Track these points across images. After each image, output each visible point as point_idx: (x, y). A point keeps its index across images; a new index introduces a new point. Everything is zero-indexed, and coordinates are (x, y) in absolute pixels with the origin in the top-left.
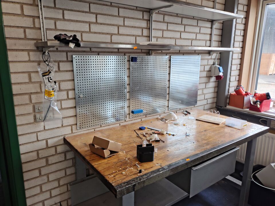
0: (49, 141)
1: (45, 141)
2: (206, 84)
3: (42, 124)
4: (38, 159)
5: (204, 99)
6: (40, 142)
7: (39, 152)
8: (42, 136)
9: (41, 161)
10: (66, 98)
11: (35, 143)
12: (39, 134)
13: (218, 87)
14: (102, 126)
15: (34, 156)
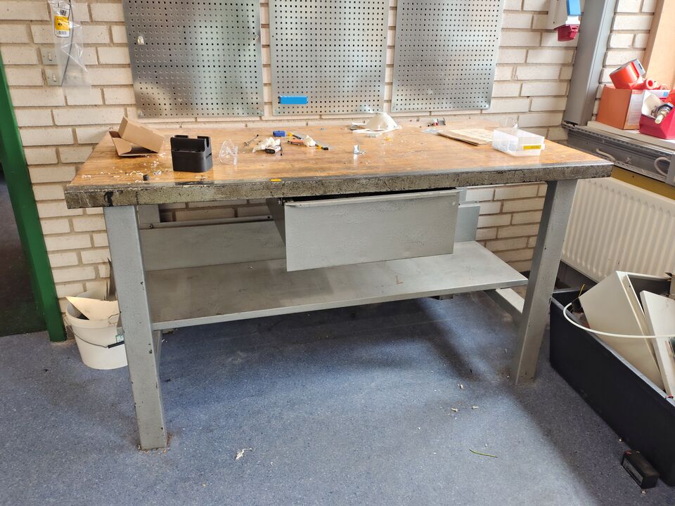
0: (78, 130)
1: (70, 129)
2: (530, 51)
3: (60, 91)
4: (59, 163)
5: (520, 96)
6: (60, 130)
7: (61, 149)
8: (63, 117)
9: (66, 168)
10: (107, 41)
11: (50, 130)
12: (55, 112)
13: (573, 65)
14: (198, 120)
15: (49, 155)
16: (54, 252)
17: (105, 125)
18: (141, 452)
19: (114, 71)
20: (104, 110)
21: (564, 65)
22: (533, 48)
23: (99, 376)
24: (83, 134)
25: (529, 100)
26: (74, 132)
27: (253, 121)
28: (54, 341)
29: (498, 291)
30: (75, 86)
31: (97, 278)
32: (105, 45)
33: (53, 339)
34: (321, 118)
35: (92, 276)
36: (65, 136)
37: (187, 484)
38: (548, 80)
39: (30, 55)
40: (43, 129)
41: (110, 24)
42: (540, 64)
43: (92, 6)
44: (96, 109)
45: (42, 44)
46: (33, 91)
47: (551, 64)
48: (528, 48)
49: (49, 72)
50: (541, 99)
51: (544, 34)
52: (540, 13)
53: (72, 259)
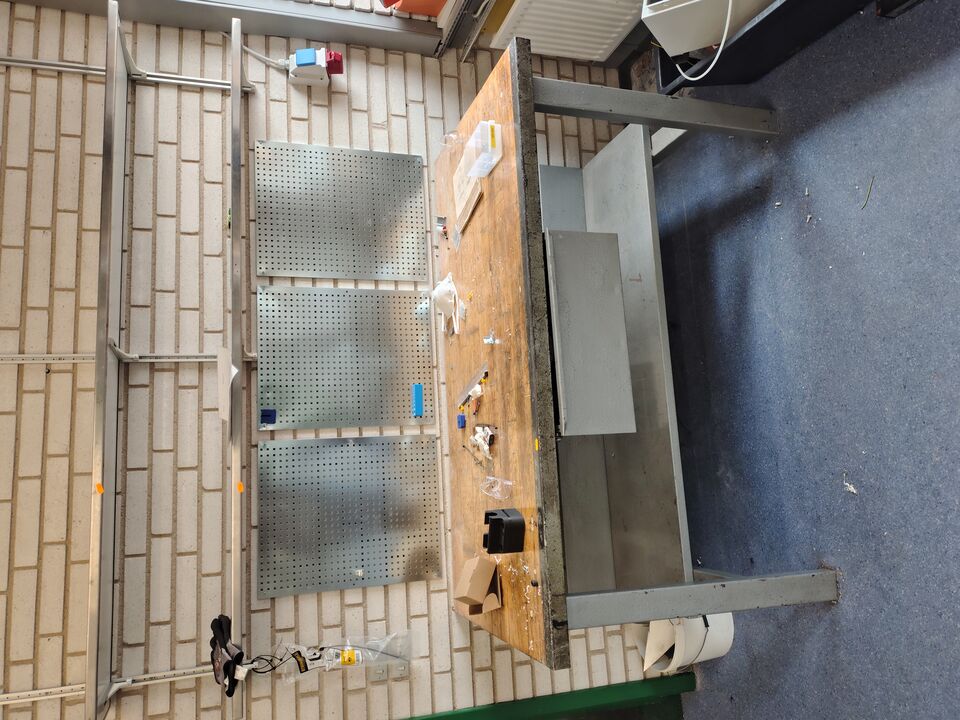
0: (456, 646)
1: (455, 655)
2: (354, 107)
3: (415, 663)
4: (491, 669)
5: (406, 117)
6: (456, 666)
7: (477, 666)
8: (442, 661)
9: (497, 661)
10: (361, 609)
11: (456, 677)
12: (436, 669)
13: (368, 47)
14: (442, 510)
15: (483, 679)
16: (591, 681)
17: (449, 616)
18: (841, 601)
19: (392, 603)
20: (434, 615)
21: (368, 60)
22: (350, 103)
23: (741, 639)
24: (460, 641)
25: (410, 105)
26: (458, 650)
27: (442, 447)
28: (695, 687)
29: (655, 152)
30: (410, 647)
31: (621, 633)
32: (365, 612)
33: (692, 686)
34: (436, 367)
35: (618, 639)
36: (462, 661)
37: (883, 553)
38: (387, 81)
39: (378, 693)
40: (456, 685)
41: (344, 606)
42: (368, 92)
43: (325, 624)
44: (433, 625)
45: (367, 679)
46: (415, 691)
47: (368, 77)
48: (351, 110)
49: (395, 674)
50: (409, 88)
51: (333, 89)
52: (309, 97)
53: (598, 661)
